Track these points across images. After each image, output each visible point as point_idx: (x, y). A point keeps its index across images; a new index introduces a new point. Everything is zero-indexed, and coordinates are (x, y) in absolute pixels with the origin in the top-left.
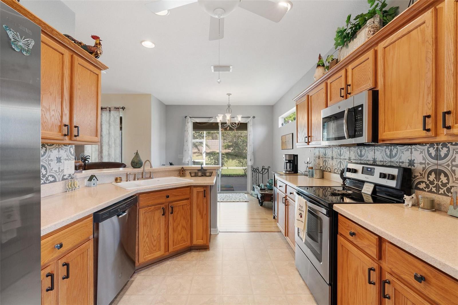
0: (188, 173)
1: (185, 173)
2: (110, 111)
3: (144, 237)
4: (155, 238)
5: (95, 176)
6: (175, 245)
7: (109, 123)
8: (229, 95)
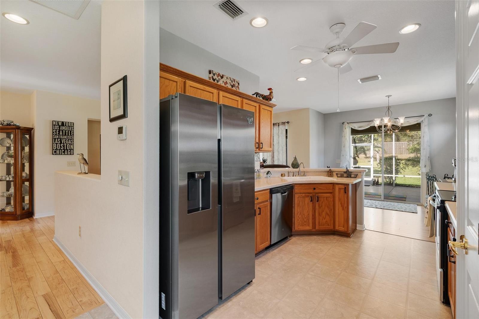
0: (335, 174)
1: (332, 174)
2: (279, 125)
3: (298, 214)
4: (306, 217)
5: (270, 172)
6: (320, 225)
7: (278, 135)
8: (389, 97)
